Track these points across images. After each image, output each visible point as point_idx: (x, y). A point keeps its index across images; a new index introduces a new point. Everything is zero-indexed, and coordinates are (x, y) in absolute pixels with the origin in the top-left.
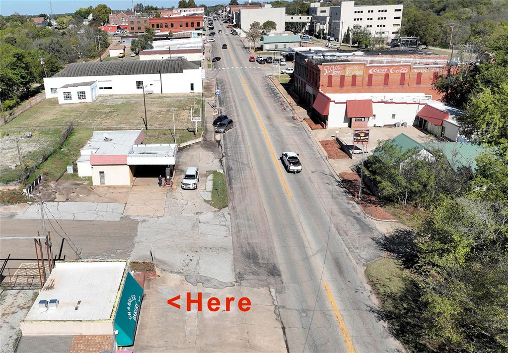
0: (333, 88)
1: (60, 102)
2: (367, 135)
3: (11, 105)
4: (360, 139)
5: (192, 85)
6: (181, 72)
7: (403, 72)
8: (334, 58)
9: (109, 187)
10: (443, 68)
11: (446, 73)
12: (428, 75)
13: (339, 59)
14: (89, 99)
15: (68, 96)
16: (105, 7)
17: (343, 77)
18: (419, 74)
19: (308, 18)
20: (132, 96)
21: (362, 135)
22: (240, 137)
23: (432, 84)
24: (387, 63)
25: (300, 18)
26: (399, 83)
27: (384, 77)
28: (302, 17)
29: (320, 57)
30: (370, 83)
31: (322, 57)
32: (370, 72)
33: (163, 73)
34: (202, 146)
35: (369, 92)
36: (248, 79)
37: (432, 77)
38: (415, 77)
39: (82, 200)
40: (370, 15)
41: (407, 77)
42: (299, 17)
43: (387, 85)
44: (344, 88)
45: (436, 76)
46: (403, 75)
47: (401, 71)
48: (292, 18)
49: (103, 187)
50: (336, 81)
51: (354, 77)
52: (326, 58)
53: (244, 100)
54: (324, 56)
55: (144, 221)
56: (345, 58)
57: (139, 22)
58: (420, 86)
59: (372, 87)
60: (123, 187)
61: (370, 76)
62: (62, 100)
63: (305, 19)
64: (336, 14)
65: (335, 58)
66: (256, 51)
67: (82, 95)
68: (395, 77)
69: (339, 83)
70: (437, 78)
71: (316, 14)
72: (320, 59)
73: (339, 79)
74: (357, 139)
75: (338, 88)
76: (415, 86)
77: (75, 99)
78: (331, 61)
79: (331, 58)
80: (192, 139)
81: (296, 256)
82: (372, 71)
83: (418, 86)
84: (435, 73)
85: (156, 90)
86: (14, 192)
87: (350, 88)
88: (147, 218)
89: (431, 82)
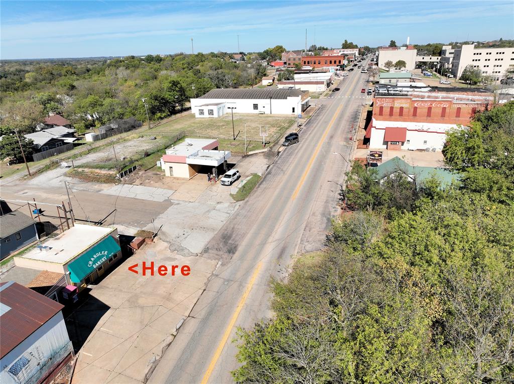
0: (383, 117)
1: (196, 117)
2: (380, 156)
3: (162, 116)
4: (374, 159)
5: (294, 109)
6: (286, 98)
7: (445, 106)
8: (396, 92)
9: (175, 178)
10: (481, 104)
11: (483, 109)
12: (466, 110)
13: (401, 93)
14: (215, 115)
15: (202, 112)
16: (281, 47)
17: (392, 108)
18: (459, 109)
19: (438, 59)
20: (248, 115)
21: (377, 155)
22: (297, 150)
23: (470, 118)
24: (442, 98)
25: (431, 58)
26: (441, 115)
27: (427, 110)
28: (432, 57)
29: (385, 92)
30: (415, 114)
31: (386, 92)
32: (416, 105)
33: (273, 99)
34: (264, 155)
35: (413, 122)
36: (346, 106)
37: (470, 111)
38: (455, 111)
39: (150, 186)
40: (488, 57)
41: (447, 110)
42: (429, 57)
43: (430, 116)
44: (393, 117)
45: (474, 111)
46: (444, 109)
47: (442, 106)
48: (423, 58)
49: (170, 178)
50: (386, 111)
51: (402, 108)
52: (389, 92)
53: (327, 123)
54: (388, 91)
55: (178, 204)
56: (406, 93)
57: (294, 59)
58: (460, 119)
59: (417, 118)
60: (183, 179)
61: (415, 109)
62: (197, 115)
63: (435, 59)
64: (458, 55)
65: (398, 92)
66: (373, 84)
67: (211, 112)
68: (436, 110)
69: (389, 113)
70: (475, 113)
71: (445, 55)
72: (385, 93)
73: (389, 109)
74: (373, 159)
75: (388, 117)
76: (455, 118)
77: (206, 115)
78: (394, 95)
79: (394, 92)
80: (260, 149)
81: (258, 241)
82: (417, 104)
83: (457, 119)
84: (473, 108)
85: (267, 112)
86: (111, 176)
87: (398, 117)
88: (181, 202)
89: (470, 116)
